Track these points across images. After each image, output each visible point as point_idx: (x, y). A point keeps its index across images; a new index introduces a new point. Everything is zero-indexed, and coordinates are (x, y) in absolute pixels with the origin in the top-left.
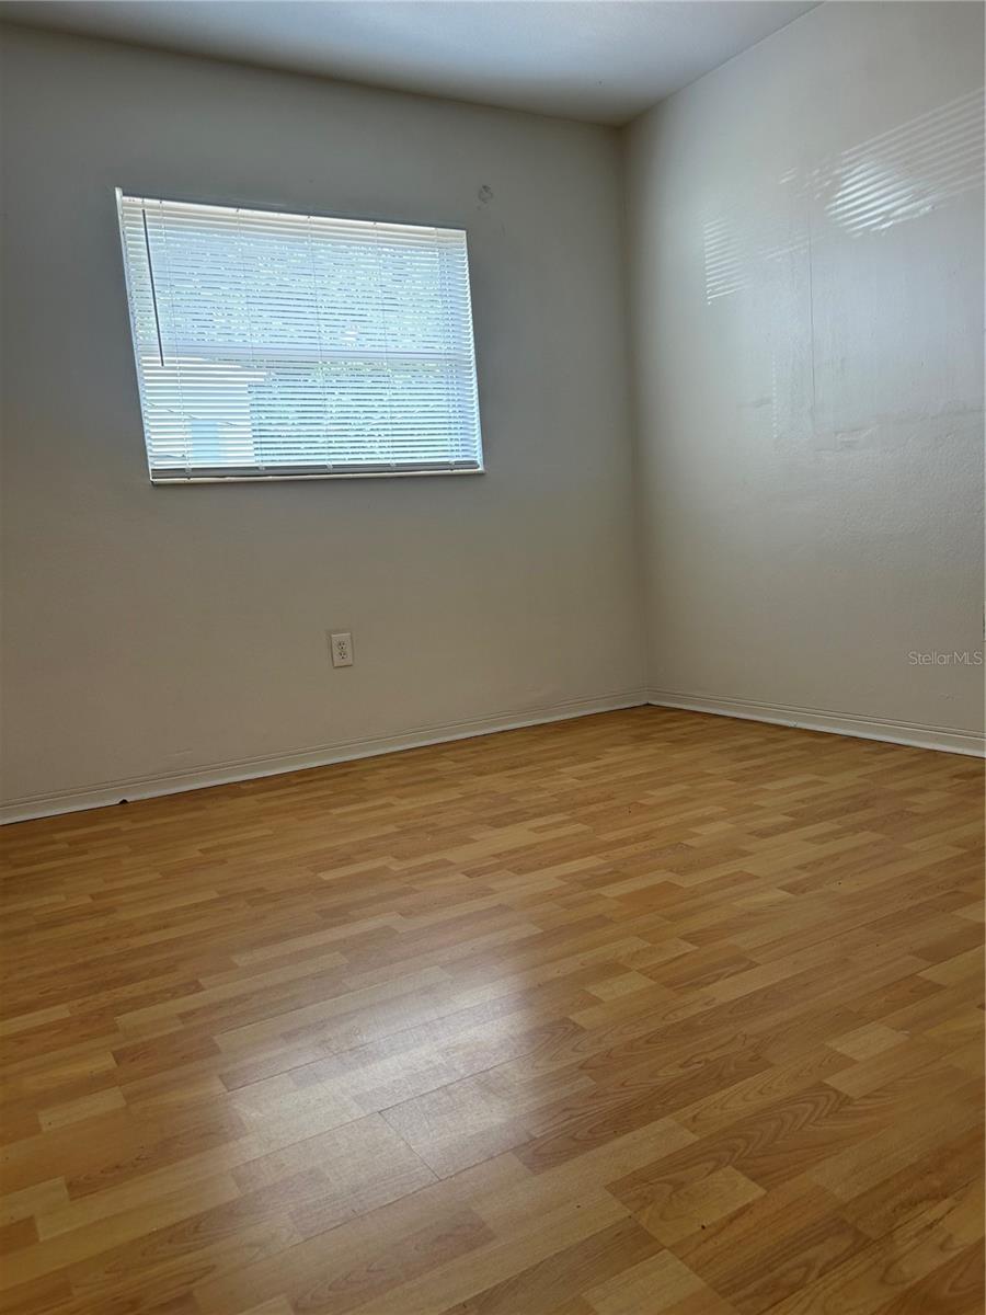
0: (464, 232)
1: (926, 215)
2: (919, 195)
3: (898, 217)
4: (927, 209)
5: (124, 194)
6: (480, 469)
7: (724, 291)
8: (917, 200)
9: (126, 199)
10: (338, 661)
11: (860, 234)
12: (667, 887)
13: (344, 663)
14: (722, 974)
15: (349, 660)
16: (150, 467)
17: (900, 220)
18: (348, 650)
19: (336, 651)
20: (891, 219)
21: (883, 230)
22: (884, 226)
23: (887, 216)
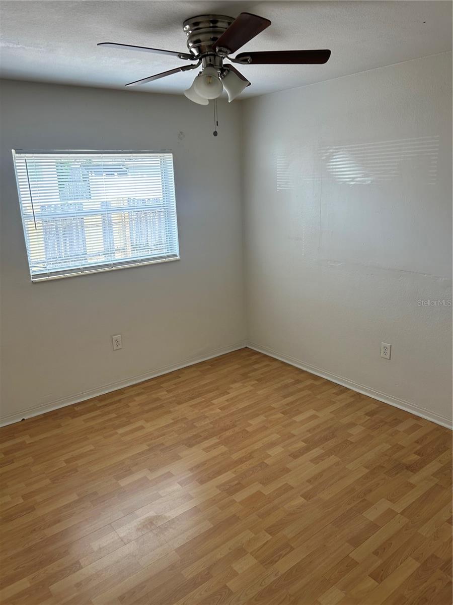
0: (172, 154)
1: (369, 185)
2: (366, 176)
3: (357, 181)
4: (369, 182)
5: (16, 153)
6: (178, 257)
7: (285, 187)
8: (365, 177)
9: (17, 155)
10: (115, 347)
11: (342, 183)
12: (259, 494)
13: (118, 348)
14: (281, 555)
15: (120, 346)
16: (31, 274)
17: (357, 183)
18: (120, 342)
19: (115, 343)
20: (354, 181)
21: (352, 185)
22: (352, 183)
23: (353, 179)
